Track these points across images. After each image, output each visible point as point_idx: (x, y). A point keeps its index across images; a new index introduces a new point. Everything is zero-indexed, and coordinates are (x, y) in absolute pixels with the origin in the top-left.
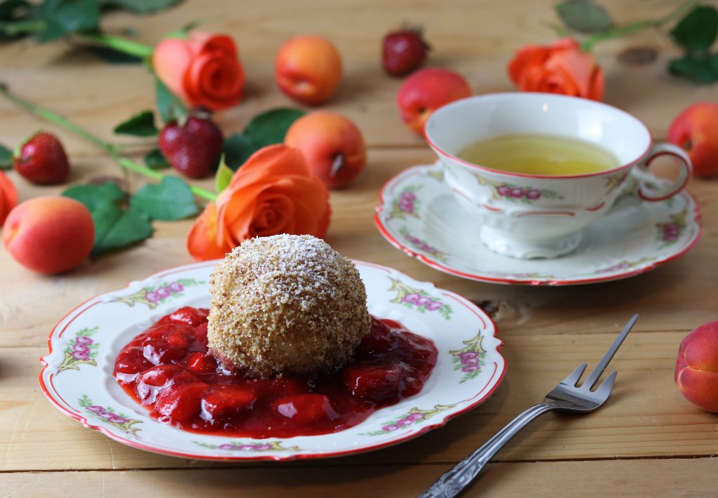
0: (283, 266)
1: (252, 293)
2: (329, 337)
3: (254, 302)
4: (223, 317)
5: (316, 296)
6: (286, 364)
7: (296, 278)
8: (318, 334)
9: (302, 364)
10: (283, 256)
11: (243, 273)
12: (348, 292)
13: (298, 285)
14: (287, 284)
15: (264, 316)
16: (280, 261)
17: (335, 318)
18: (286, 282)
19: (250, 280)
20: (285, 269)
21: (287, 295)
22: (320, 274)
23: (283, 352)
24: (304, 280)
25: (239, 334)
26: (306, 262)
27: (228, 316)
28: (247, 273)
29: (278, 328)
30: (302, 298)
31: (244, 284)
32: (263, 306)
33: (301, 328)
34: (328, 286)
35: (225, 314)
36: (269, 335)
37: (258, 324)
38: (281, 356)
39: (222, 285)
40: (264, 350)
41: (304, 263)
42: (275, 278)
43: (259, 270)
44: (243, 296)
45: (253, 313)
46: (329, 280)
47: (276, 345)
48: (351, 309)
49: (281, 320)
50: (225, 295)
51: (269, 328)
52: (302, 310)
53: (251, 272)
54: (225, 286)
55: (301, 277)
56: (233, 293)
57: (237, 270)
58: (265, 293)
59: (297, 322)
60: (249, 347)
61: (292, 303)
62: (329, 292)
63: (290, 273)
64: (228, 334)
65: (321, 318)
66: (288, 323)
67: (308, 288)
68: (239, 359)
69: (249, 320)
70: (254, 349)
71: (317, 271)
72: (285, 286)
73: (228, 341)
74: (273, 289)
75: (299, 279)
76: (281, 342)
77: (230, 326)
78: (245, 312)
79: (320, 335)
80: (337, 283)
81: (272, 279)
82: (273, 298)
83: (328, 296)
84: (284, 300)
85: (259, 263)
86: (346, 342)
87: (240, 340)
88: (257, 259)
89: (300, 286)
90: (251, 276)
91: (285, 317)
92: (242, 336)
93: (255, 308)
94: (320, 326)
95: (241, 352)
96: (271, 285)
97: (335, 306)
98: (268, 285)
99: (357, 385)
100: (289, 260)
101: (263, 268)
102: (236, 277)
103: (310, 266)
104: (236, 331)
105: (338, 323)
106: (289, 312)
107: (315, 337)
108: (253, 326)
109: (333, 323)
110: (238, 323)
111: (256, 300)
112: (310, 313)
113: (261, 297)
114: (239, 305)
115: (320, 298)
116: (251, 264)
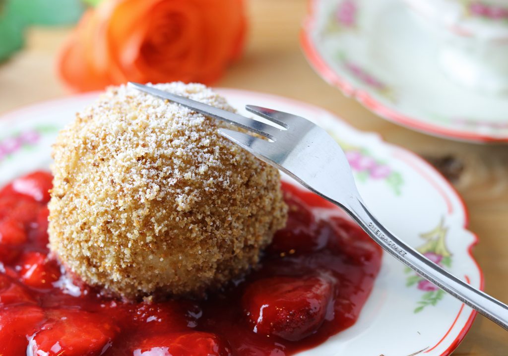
0: (152, 139)
1: (105, 180)
2: (220, 246)
3: (107, 195)
4: (65, 214)
5: (200, 186)
6: (158, 283)
7: (170, 159)
8: (203, 243)
9: (181, 283)
10: (153, 123)
11: (94, 147)
12: (251, 176)
13: (173, 169)
14: (157, 169)
15: (122, 216)
16: (149, 131)
17: (230, 218)
18: (156, 165)
19: (103, 160)
20: (154, 145)
21: (156, 187)
22: (208, 152)
23: (151, 268)
24: (184, 161)
25: (87, 241)
26: (187, 133)
27: (71, 213)
28: (99, 148)
29: (143, 235)
30: (179, 191)
31: (94, 165)
32: (121, 203)
33: (177, 235)
34: (220, 170)
35: (66, 209)
36: (130, 245)
37: (113, 227)
38: (150, 273)
39: (63, 164)
40: (124, 266)
41: (183, 135)
42: (139, 159)
43: (117, 144)
44: (92, 184)
45: (106, 211)
46: (222, 159)
47: (140, 259)
48: (256, 201)
49: (146, 223)
50: (67, 180)
51: (129, 235)
52: (179, 209)
53: (106, 147)
54: (67, 166)
55: (178, 157)
56: (78, 178)
57: (85, 143)
58: (123, 181)
59: (171, 227)
60: (101, 259)
61: (164, 199)
62: (221, 179)
63: (161, 151)
64: (70, 240)
65: (208, 220)
66: (157, 229)
67: (188, 175)
68: (89, 274)
69: (101, 221)
70: (108, 263)
71: (203, 147)
72: (153, 172)
73: (71, 249)
74: (135, 177)
75: (175, 161)
76: (148, 255)
77: (73, 228)
78: (94, 209)
79: (207, 243)
80: (233, 165)
81: (134, 160)
82: (136, 191)
83: (218, 185)
84: (151, 195)
85: (117, 134)
86: (248, 247)
87: (89, 248)
88: (115, 128)
89: (176, 171)
90: (105, 154)
91: (153, 220)
92: (90, 244)
93: (109, 204)
94: (206, 231)
95: (90, 264)
96: (133, 170)
97: (229, 199)
98: (128, 170)
99: (260, 319)
100: (162, 131)
101: (122, 142)
102: (84, 154)
103: (193, 139)
104: (83, 237)
105: (235, 224)
106: (159, 211)
107: (199, 248)
108: (106, 230)
109: (226, 225)
110: (85, 224)
111: (110, 193)
112: (191, 213)
113: (118, 188)
114: (85, 198)
115: (207, 189)
116: (105, 136)
